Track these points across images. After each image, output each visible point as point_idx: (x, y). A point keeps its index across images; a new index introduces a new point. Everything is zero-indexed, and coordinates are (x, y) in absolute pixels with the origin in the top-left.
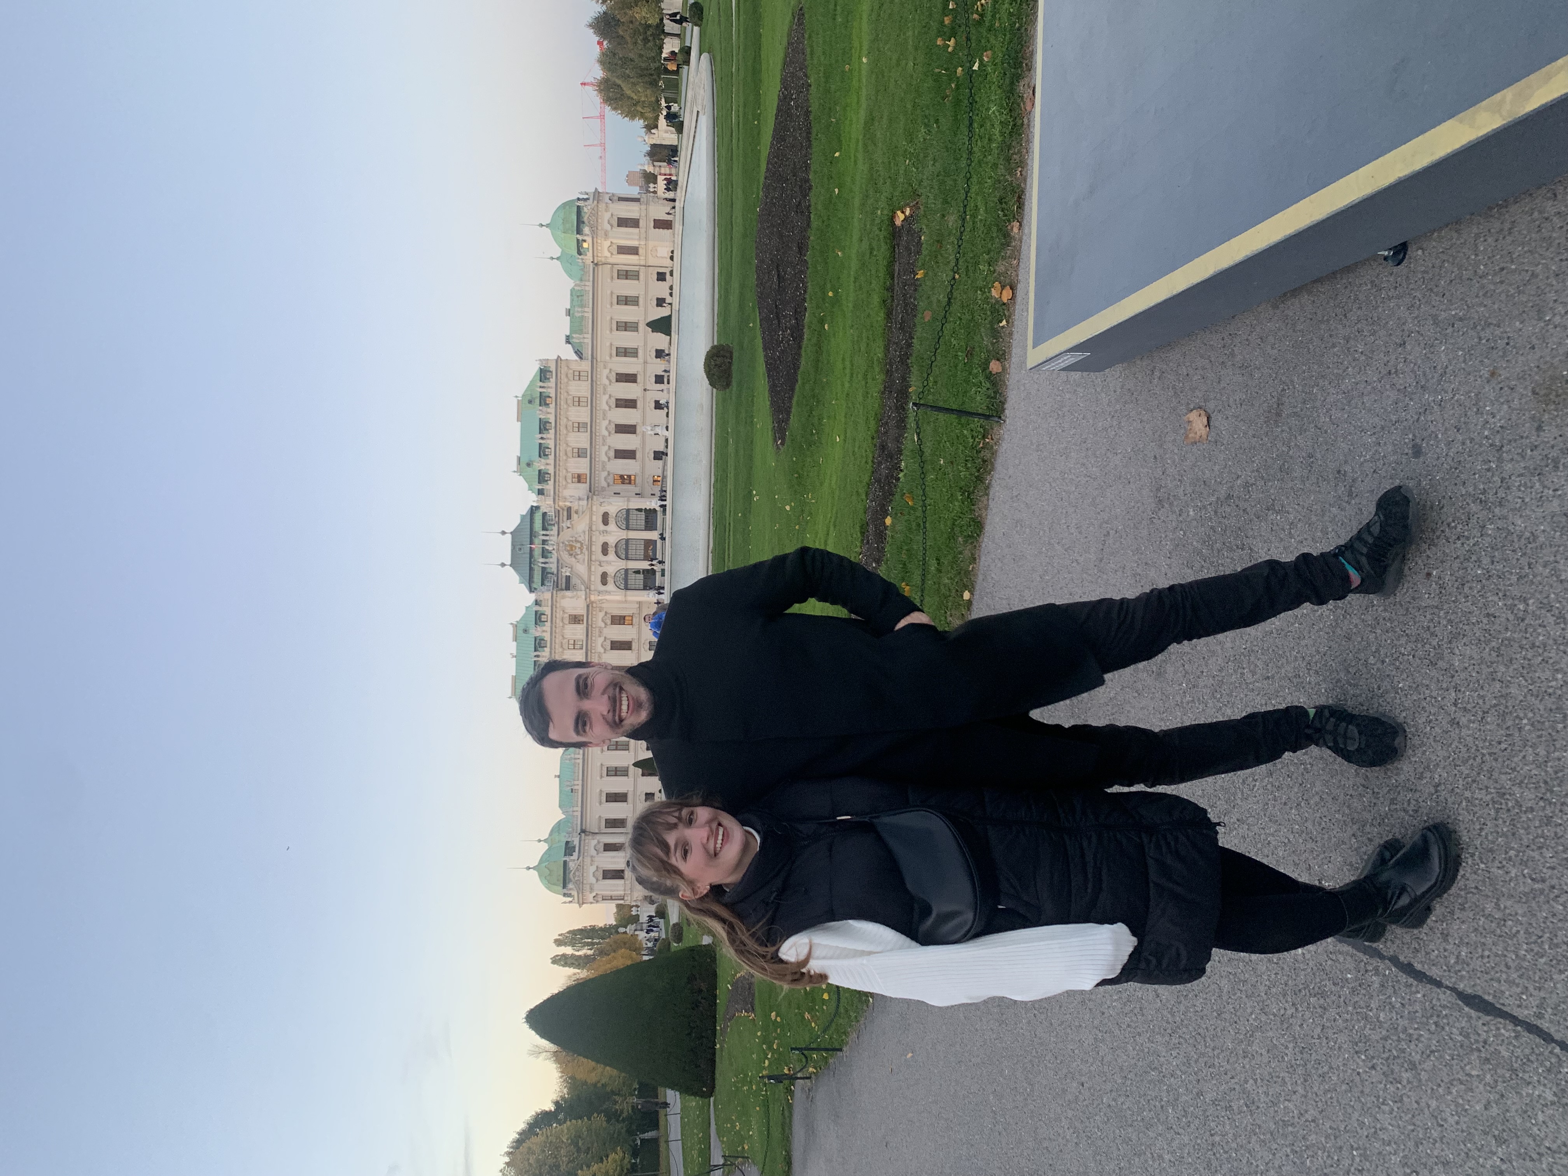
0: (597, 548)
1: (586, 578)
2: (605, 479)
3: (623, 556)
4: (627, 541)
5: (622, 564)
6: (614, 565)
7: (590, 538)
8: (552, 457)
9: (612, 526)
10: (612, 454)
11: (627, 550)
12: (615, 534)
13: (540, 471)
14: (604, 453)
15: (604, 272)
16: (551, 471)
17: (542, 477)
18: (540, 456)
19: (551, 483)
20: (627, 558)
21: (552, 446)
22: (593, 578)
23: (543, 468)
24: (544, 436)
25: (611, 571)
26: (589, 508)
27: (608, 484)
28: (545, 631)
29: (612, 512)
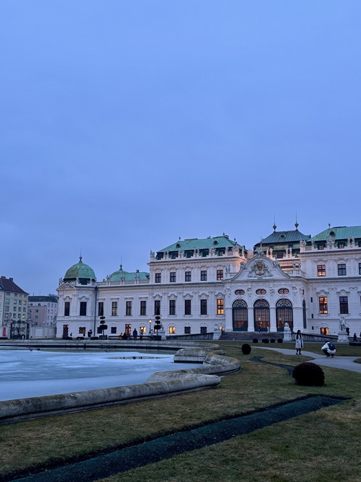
0: (261, 286)
1: (239, 279)
2: (322, 291)
3: (256, 306)
4: (268, 308)
5: (250, 305)
6: (250, 299)
7: (268, 281)
8: (337, 249)
9: (278, 297)
10: (343, 294)
11: (262, 308)
12: (272, 300)
13: (325, 241)
14: (343, 288)
16: (325, 250)
17: (321, 244)
18: (336, 241)
19: (316, 250)
20: (255, 309)
21: (346, 248)
22: (239, 284)
23: (328, 243)
24: (353, 242)
25: (244, 297)
26: (289, 279)
27: (319, 293)
28: (212, 255)
29: (289, 296)
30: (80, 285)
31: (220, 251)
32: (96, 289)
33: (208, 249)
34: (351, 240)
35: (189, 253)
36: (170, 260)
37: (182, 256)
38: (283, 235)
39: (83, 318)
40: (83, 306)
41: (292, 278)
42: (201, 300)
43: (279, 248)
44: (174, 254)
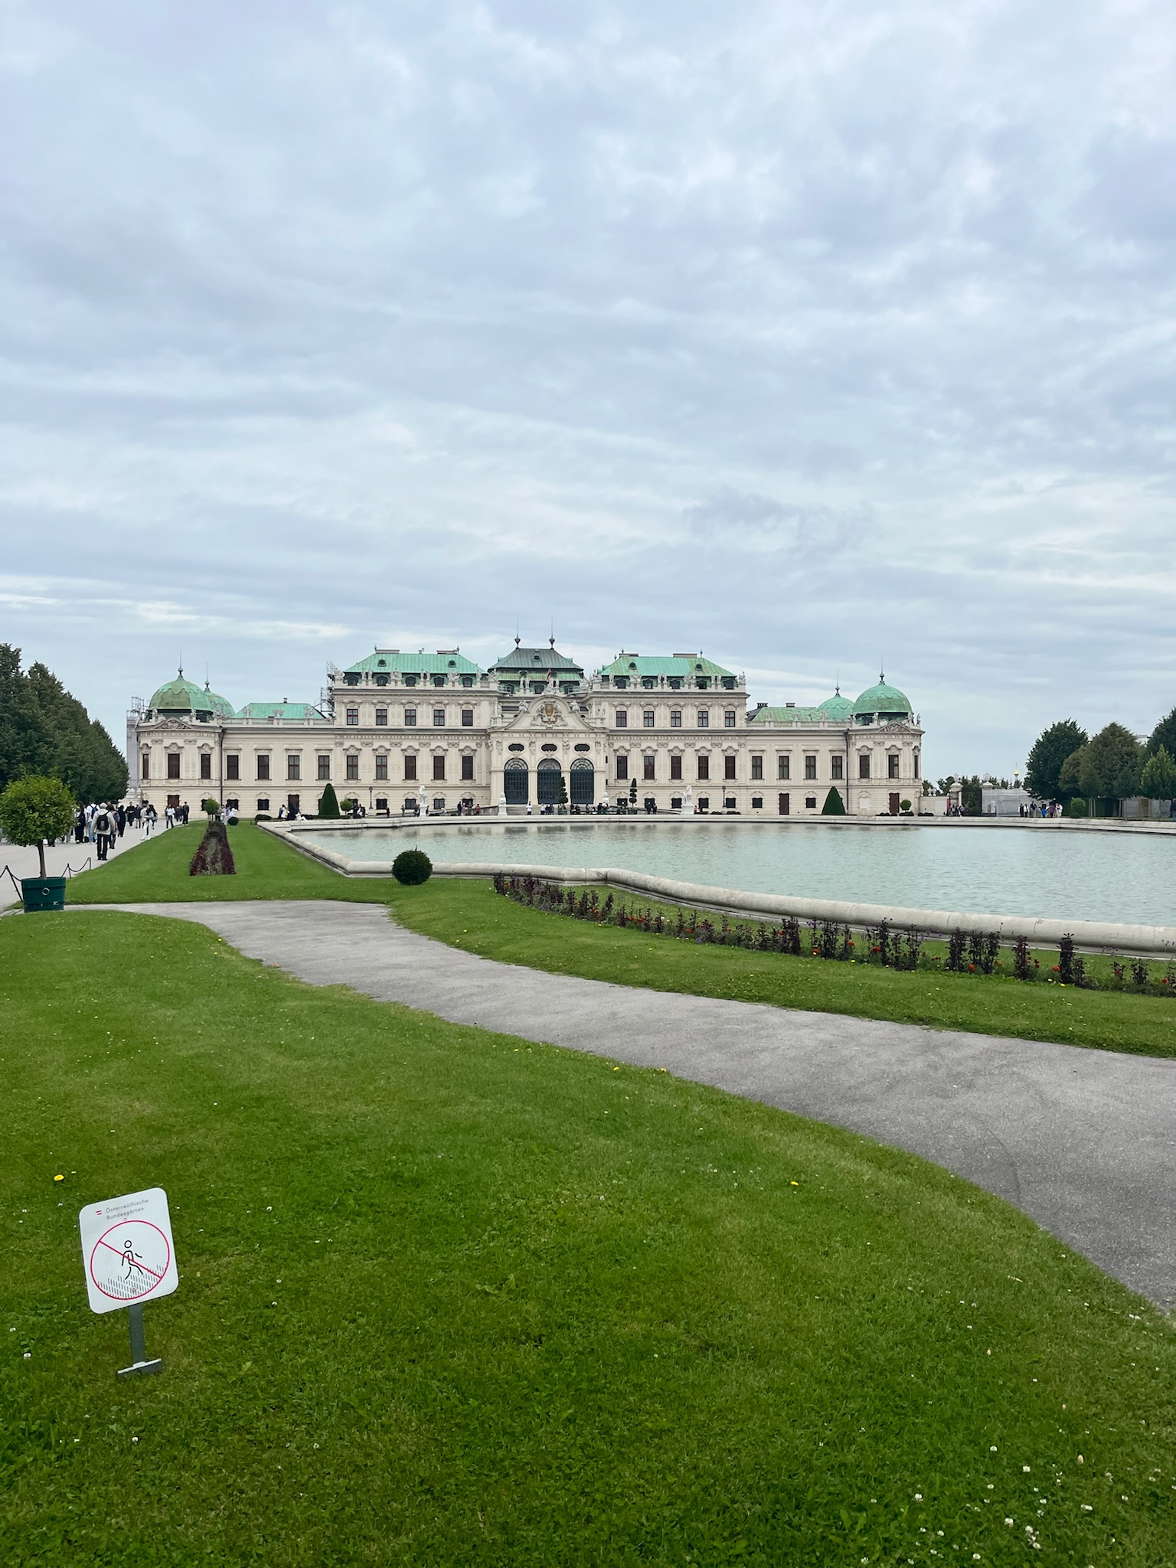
0: (549, 740)
1: (516, 727)
2: (623, 747)
3: (541, 768)
4: (559, 773)
5: (533, 767)
6: (532, 758)
7: (560, 732)
8: (642, 689)
9: (574, 755)
10: (649, 753)
11: (549, 772)
12: (566, 759)
13: (628, 677)
14: (650, 745)
15: (839, 744)
16: (628, 689)
17: (621, 681)
18: (643, 677)
19: (616, 689)
20: (540, 774)
21: (655, 689)
22: (516, 735)
23: (632, 680)
25: (525, 755)
26: (592, 730)
27: (617, 750)
28: (453, 685)
29: (590, 755)
30: (197, 723)
31: (467, 679)
32: (224, 731)
33: (446, 675)
34: (662, 679)
35: (411, 678)
36: (375, 687)
37: (399, 683)
38: (537, 655)
39: (206, 781)
40: (205, 760)
41: (596, 730)
42: (435, 757)
43: (537, 677)
44: (382, 678)
